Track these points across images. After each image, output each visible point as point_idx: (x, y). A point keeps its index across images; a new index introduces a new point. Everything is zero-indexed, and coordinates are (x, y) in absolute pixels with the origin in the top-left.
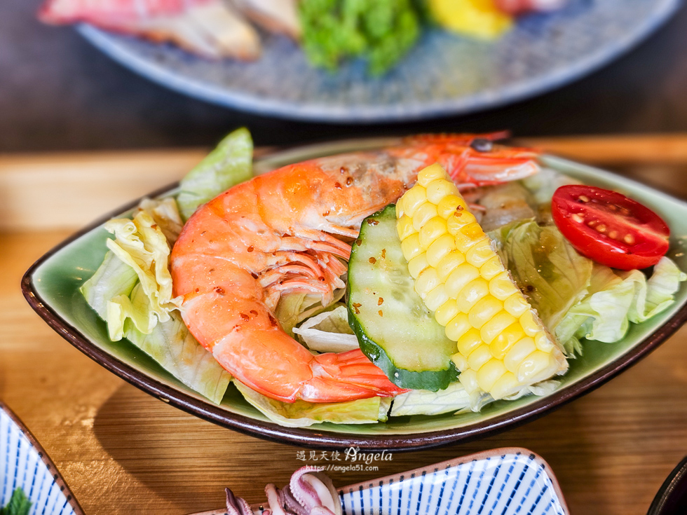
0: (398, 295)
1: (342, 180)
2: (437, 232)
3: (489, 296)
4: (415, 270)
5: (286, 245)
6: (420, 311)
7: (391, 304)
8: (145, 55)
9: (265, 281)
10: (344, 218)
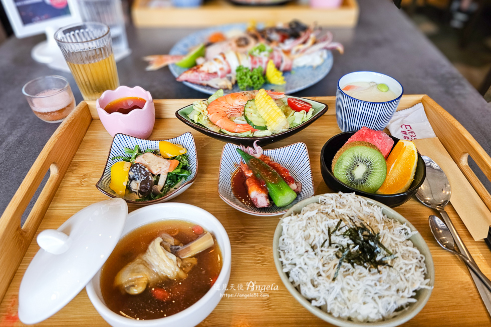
0: (255, 113)
1: (243, 95)
2: (263, 99)
3: (273, 109)
4: (258, 109)
5: (231, 107)
6: (259, 116)
7: (253, 115)
8: (202, 88)
9: (227, 113)
10: (243, 103)
